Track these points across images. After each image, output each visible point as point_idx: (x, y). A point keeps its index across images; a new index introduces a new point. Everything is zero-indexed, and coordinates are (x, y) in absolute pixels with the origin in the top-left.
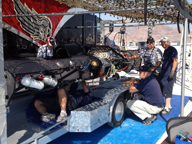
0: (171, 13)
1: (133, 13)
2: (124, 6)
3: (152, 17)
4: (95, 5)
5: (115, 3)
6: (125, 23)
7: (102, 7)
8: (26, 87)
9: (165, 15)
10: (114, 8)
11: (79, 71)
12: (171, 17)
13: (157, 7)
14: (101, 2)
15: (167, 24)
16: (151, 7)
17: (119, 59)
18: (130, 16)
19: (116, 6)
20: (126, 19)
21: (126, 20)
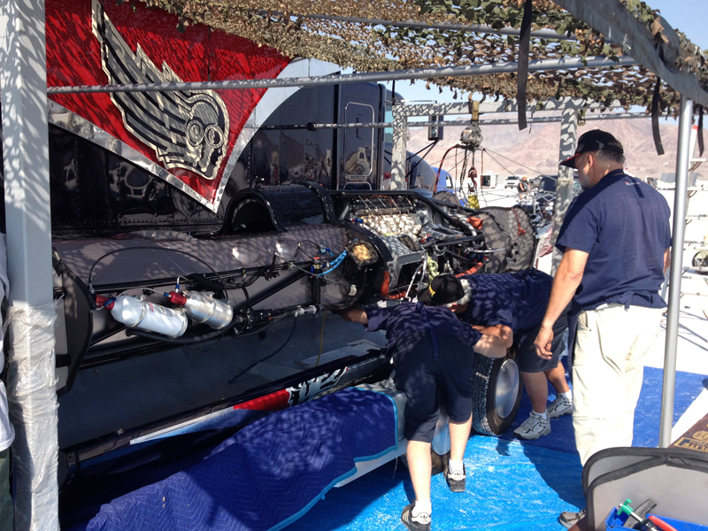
0: (640, 79)
1: (503, 79)
2: (471, 56)
3: (572, 92)
4: (373, 54)
5: (439, 47)
6: (480, 114)
7: (397, 58)
8: (130, 330)
9: (618, 87)
10: (436, 61)
11: (309, 279)
12: (639, 93)
13: (585, 62)
14: (393, 42)
15: (633, 116)
16: (564, 61)
17: (452, 239)
18: (496, 88)
19: (444, 55)
20: (483, 99)
21: (481, 102)
